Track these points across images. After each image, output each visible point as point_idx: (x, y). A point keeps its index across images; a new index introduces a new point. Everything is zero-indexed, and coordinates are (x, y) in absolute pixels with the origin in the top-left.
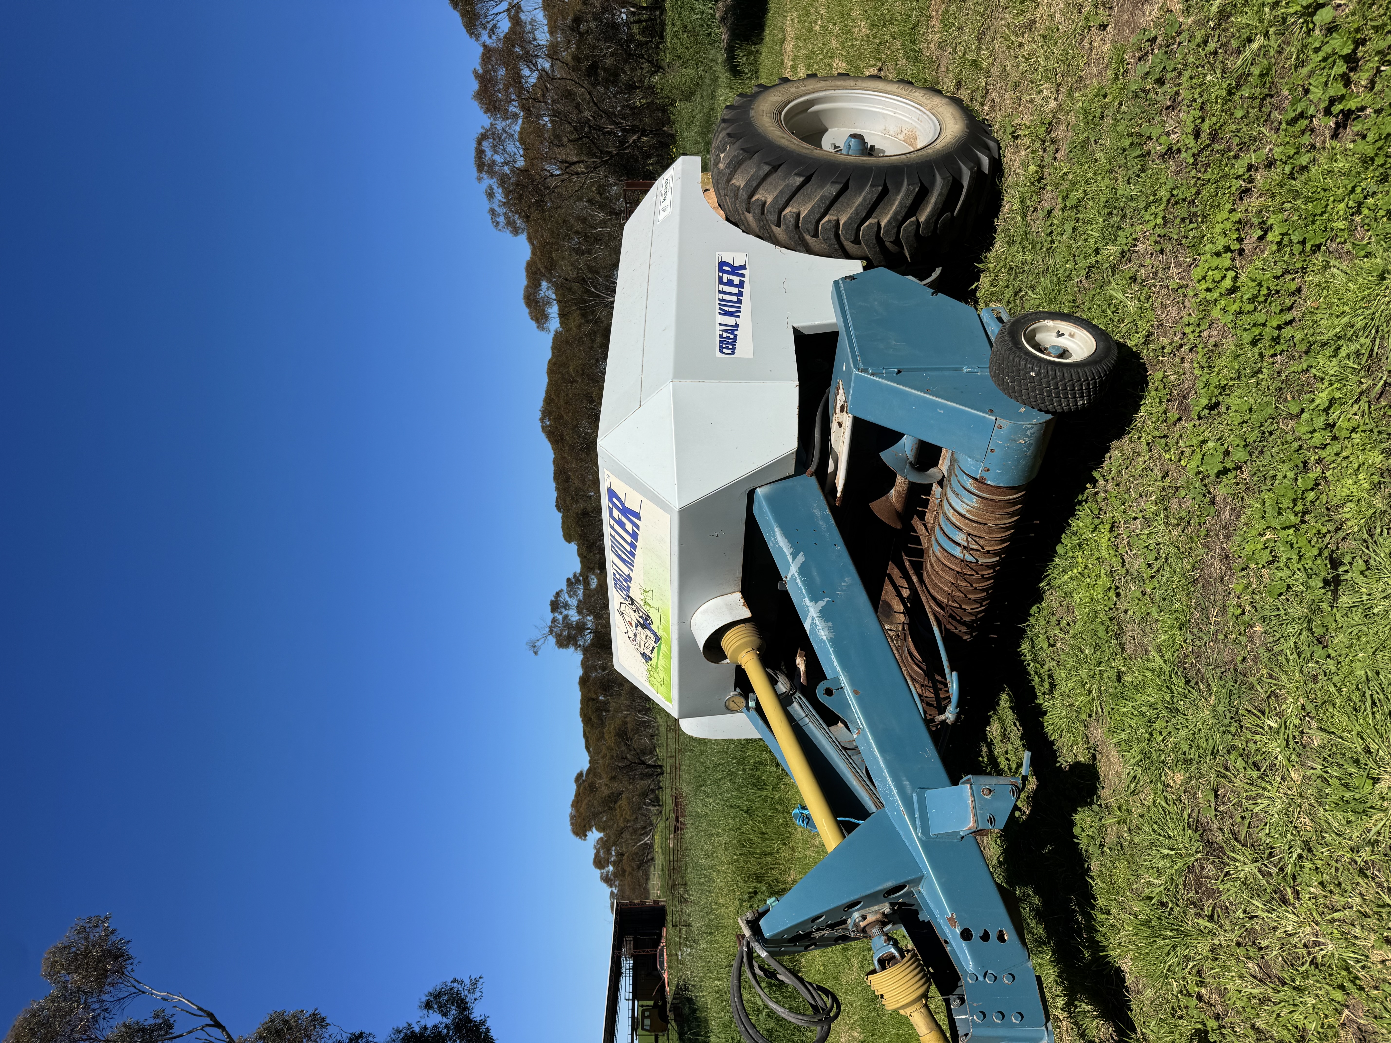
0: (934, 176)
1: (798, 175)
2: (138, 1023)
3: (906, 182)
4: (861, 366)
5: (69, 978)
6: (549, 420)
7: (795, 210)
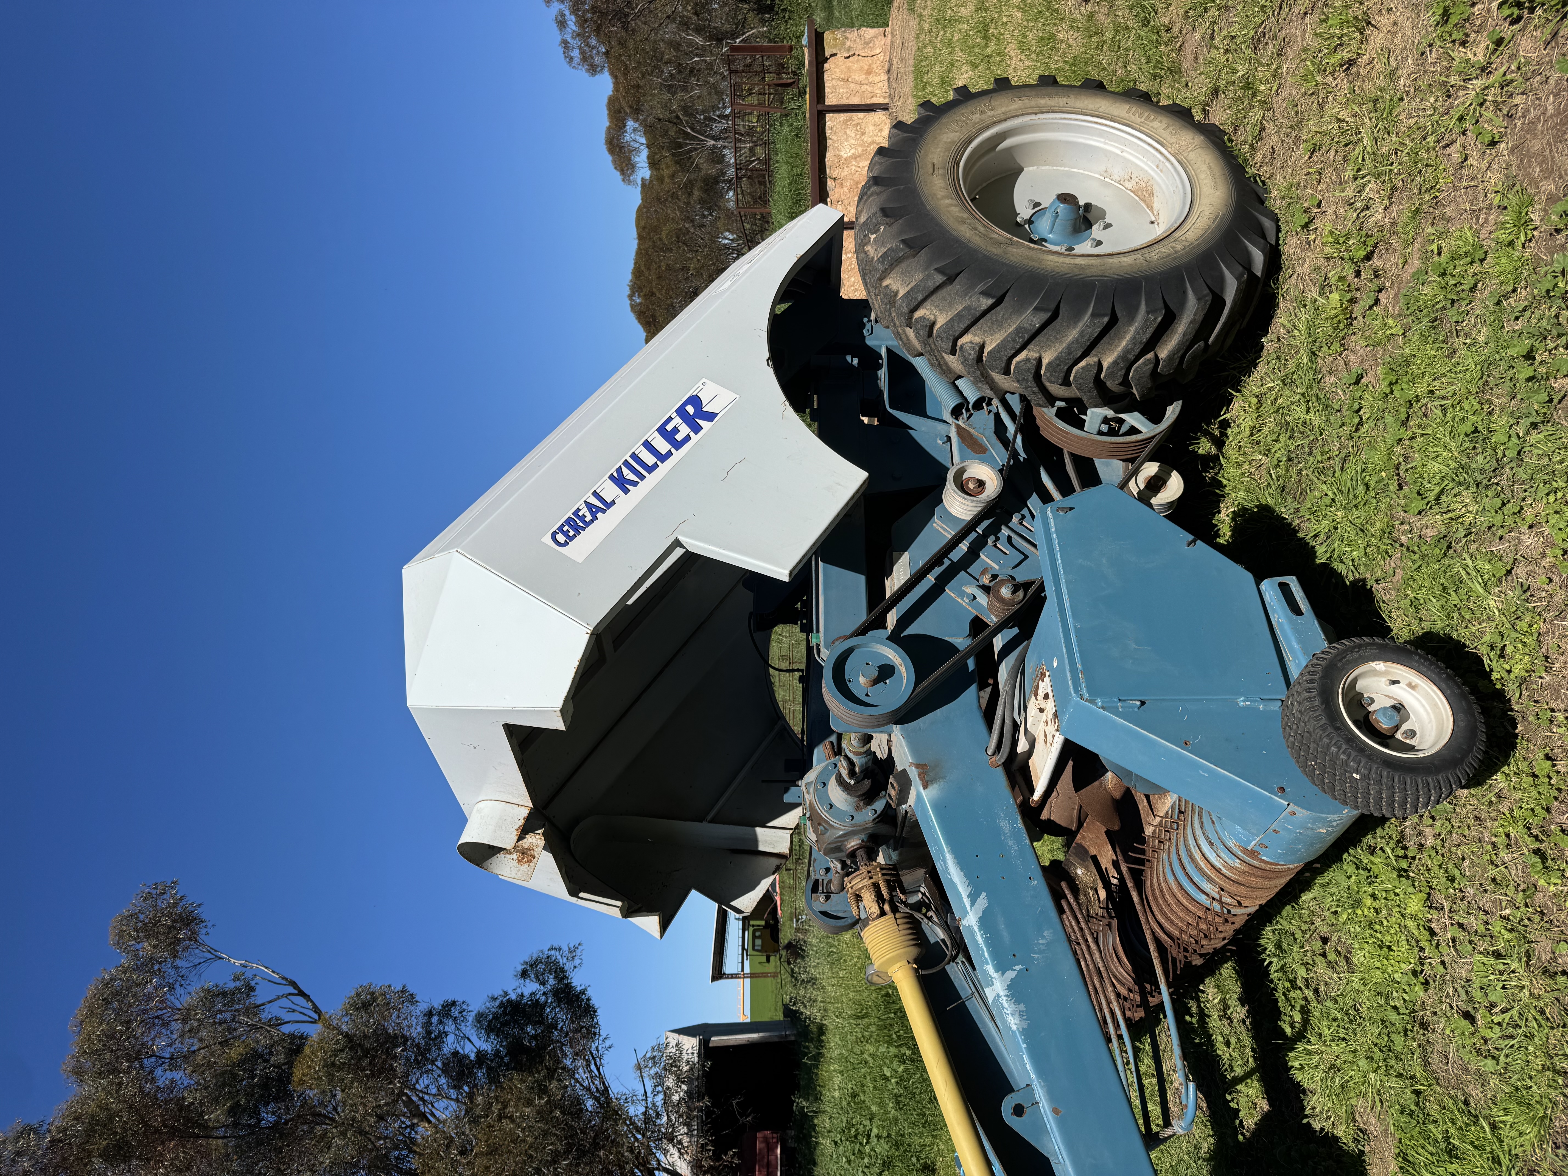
0: (1185, 292)
1: (985, 293)
2: (217, 986)
3: (1143, 307)
4: (1086, 695)
5: (139, 946)
6: (639, 296)
7: (977, 340)
